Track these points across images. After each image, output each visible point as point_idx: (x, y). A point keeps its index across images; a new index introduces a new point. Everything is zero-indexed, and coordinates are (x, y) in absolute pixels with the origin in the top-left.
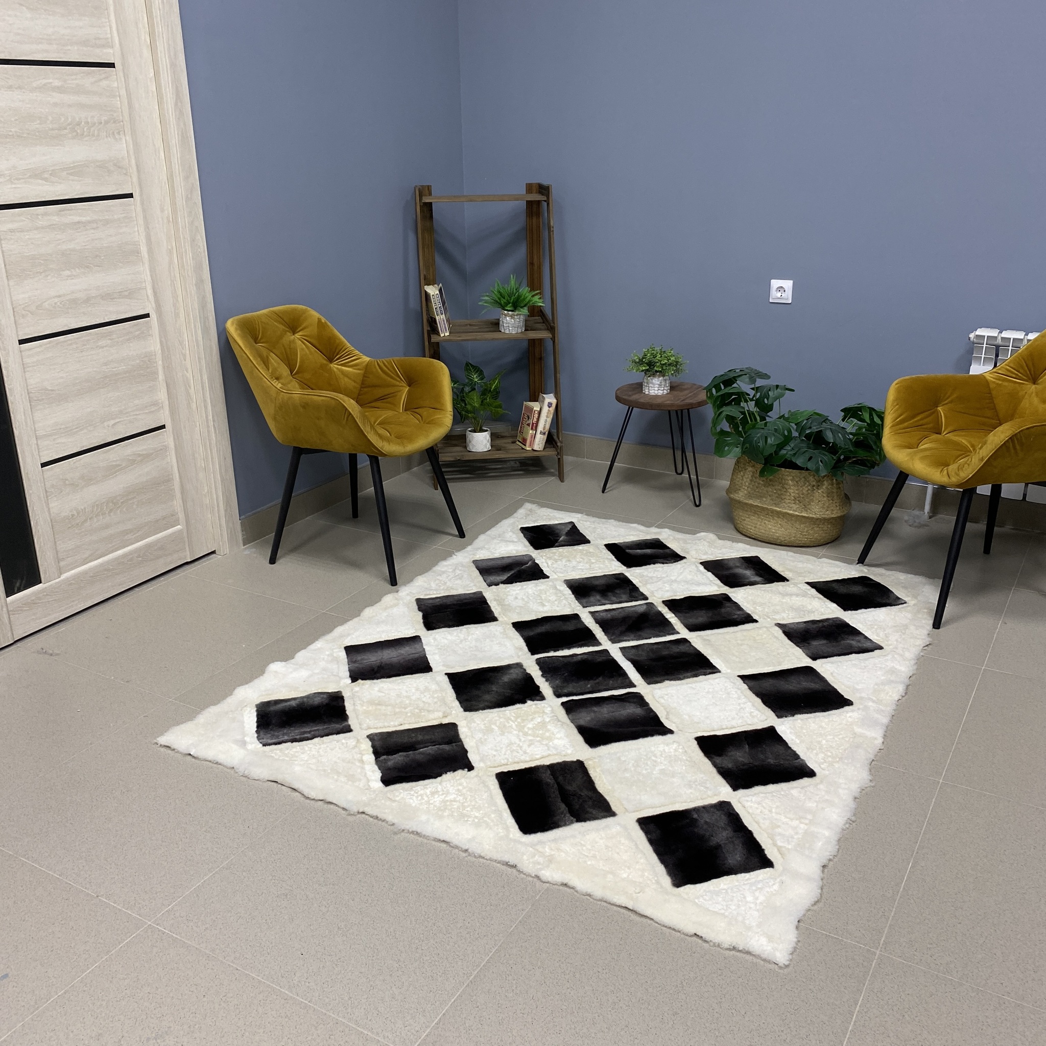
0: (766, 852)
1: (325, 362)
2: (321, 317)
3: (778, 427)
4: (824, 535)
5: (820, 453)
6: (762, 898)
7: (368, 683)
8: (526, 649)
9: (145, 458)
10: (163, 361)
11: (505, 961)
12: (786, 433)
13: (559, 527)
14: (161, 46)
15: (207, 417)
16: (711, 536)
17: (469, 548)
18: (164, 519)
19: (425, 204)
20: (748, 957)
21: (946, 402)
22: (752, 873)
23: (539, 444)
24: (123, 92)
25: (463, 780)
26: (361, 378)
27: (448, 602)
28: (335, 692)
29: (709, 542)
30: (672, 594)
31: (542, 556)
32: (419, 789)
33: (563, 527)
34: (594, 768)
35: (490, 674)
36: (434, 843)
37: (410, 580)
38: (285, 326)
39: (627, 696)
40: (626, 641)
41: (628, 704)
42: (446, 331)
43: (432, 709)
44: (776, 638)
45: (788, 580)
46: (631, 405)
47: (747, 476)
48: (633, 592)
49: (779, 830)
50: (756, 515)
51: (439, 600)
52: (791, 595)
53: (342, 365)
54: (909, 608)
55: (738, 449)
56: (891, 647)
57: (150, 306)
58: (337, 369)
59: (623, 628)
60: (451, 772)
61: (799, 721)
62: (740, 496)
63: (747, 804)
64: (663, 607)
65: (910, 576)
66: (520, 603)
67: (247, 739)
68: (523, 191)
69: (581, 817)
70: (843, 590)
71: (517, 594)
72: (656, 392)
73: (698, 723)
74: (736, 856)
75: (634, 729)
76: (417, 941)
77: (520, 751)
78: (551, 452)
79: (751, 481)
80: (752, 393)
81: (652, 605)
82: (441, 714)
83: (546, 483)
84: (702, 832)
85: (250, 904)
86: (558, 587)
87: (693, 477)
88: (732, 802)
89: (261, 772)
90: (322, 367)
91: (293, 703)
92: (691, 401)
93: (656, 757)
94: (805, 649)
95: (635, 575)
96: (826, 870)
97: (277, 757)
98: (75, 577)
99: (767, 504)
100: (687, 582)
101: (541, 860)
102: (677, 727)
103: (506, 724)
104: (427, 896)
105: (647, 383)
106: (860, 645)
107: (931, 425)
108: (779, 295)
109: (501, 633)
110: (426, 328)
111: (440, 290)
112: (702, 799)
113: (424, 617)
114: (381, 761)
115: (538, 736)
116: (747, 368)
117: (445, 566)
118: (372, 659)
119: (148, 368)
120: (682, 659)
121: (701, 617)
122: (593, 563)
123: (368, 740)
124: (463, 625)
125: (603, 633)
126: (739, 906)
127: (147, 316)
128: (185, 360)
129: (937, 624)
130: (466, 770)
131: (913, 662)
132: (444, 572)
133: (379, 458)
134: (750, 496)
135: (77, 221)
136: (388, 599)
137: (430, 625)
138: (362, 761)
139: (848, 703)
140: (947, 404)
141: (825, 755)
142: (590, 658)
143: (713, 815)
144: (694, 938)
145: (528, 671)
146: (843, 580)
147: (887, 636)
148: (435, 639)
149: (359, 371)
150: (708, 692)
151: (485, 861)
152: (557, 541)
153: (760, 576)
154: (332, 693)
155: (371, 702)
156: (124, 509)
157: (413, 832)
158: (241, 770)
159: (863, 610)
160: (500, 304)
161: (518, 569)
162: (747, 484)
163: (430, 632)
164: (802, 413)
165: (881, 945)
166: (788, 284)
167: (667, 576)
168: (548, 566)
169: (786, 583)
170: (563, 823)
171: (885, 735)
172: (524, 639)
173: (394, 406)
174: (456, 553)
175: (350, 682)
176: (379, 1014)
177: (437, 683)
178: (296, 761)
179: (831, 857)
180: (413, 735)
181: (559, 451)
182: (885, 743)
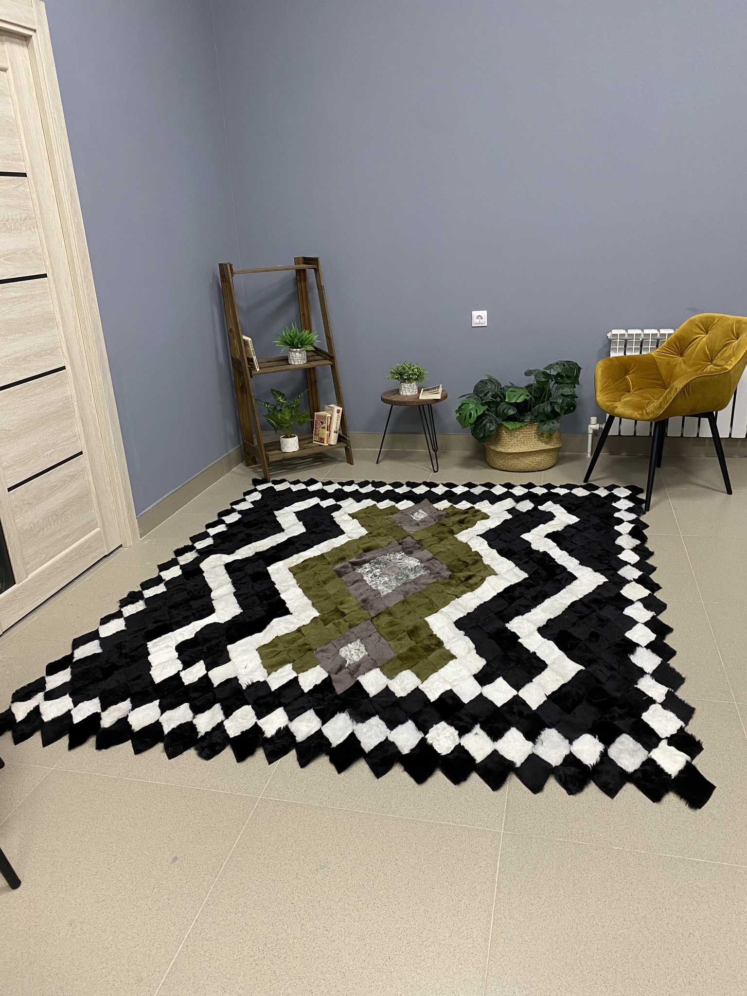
10: (77, 402)
18: (87, 524)
23: (333, 441)
24: (35, 196)
57: (65, 360)
72: (409, 393)
78: (343, 445)
98: (37, 576)
105: (401, 387)
107: (625, 387)
108: (478, 321)
119: (68, 408)
127: (64, 368)
156: (63, 520)
160: (291, 345)
166: (484, 313)
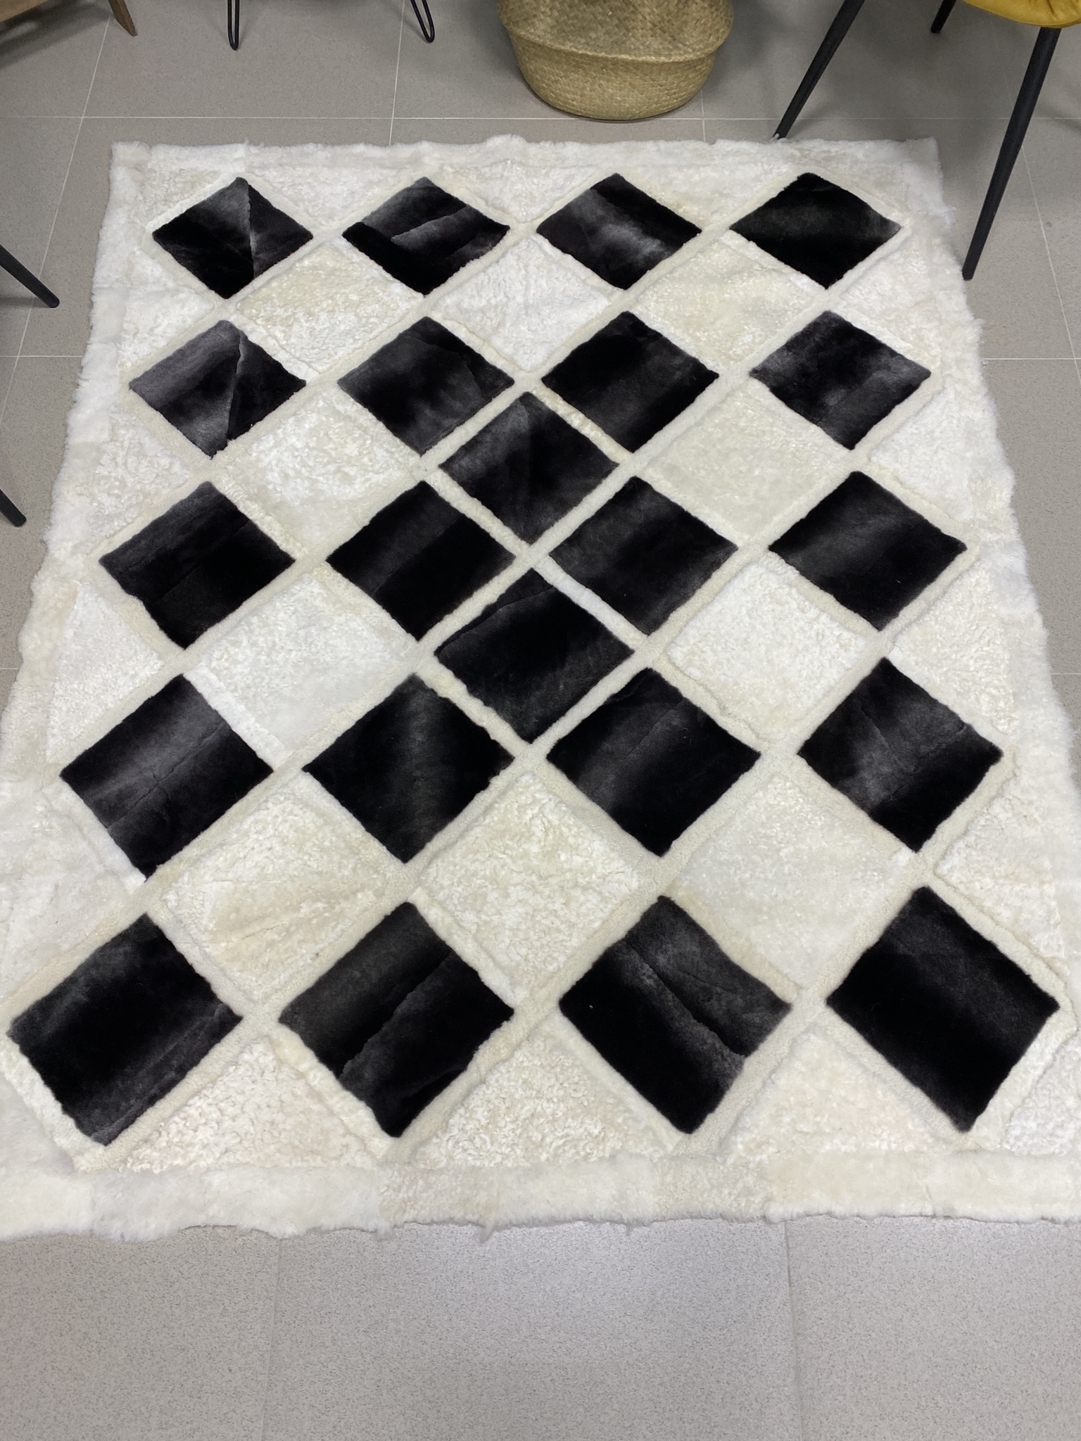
0: (1036, 980)
7: (178, 866)
8: (396, 627)
13: (224, 205)
22: (1038, 1035)
25: (517, 1055)
27: (167, 541)
28: (135, 923)
29: (519, 162)
30: (545, 350)
31: (250, 317)
33: (234, 202)
34: (693, 904)
35: (384, 732)
37: (46, 500)
39: (637, 687)
40: (548, 528)
41: (647, 705)
45: (698, 231)
48: (478, 371)
49: (1025, 918)
51: (144, 543)
54: (913, 244)
59: (523, 490)
60: (485, 1043)
61: (915, 628)
63: (953, 877)
64: (558, 401)
66: (301, 488)
67: (63, 1142)
69: (743, 1040)
70: (793, 227)
74: (1001, 1012)
77: (559, 925)
81: (532, 400)
82: (368, 891)
83: (103, 47)
84: (930, 983)
86: (340, 408)
88: (929, 885)
91: (78, 995)
94: (825, 423)
95: (455, 312)
97: (154, 1165)
99: (600, 47)
100: (548, 301)
102: (758, 736)
106: (895, 378)
109: (324, 598)
113: (152, 611)
114: (350, 1078)
118: (138, 786)
120: (662, 541)
121: (626, 400)
122: (357, 304)
123: (284, 1027)
124: (241, 604)
125: (497, 521)
130: (505, 1022)
132: (97, 448)
137: (177, 629)
138: (315, 1094)
139: (955, 545)
141: (990, 695)
142: (517, 605)
143: (923, 932)
144: (1044, 1225)
145: (438, 691)
146: (781, 197)
147: (918, 336)
148: (214, 670)
152: (248, 254)
153: (655, 235)
154: (130, 928)
155: (225, 922)
159: (850, 275)
161: (230, 378)
163: (191, 651)
168: (282, 348)
169: (700, 240)
170: (730, 1075)
171: (1038, 604)
172: (374, 600)
174: (83, 372)
175: (143, 878)
177: (306, 803)
178: (198, 1158)
180: (358, 974)
182: (1045, 619)
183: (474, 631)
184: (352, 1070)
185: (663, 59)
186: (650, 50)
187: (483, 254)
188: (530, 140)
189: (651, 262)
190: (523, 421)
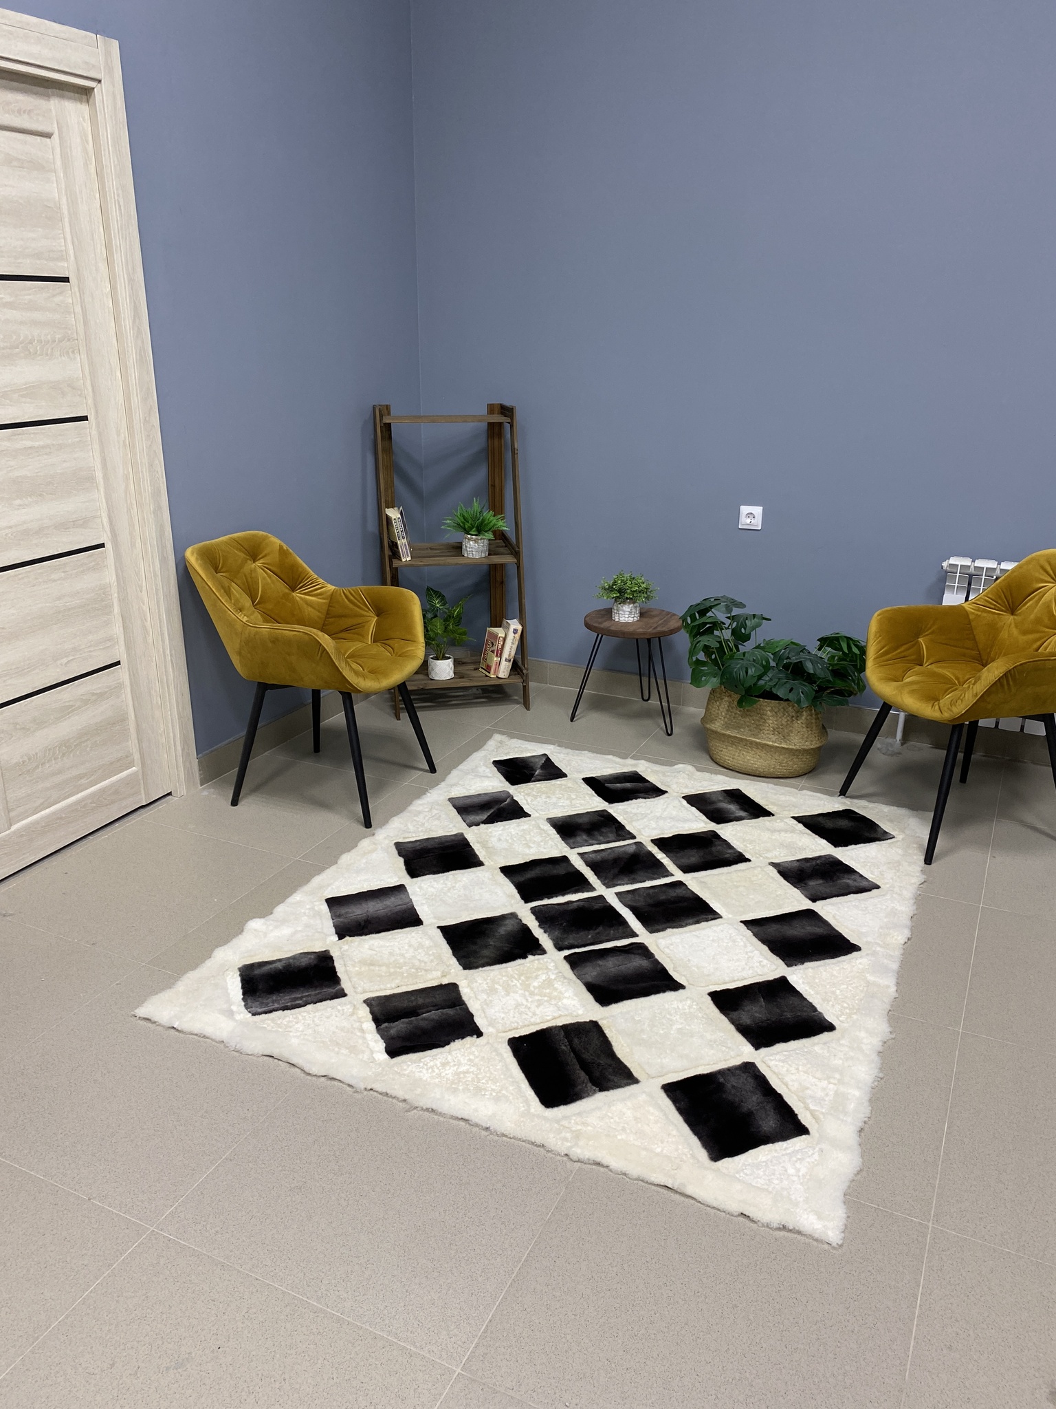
0: (800, 1117)
1: (287, 591)
2: (283, 544)
3: (757, 657)
4: (803, 766)
5: (801, 684)
6: (803, 1171)
7: (356, 940)
8: (518, 896)
9: (100, 696)
10: (118, 593)
11: (547, 1254)
12: (764, 663)
13: (532, 760)
14: (118, 258)
15: (164, 652)
16: (690, 768)
17: (443, 785)
18: (118, 761)
19: (385, 424)
20: (799, 1237)
21: (926, 633)
22: (788, 1141)
23: (504, 672)
24: (78, 309)
25: (473, 1049)
26: (325, 608)
27: (429, 845)
28: (322, 951)
29: (688, 775)
30: (659, 832)
31: (519, 792)
32: (428, 1061)
33: (537, 760)
34: (609, 1027)
35: (485, 926)
36: (451, 1121)
37: (385, 822)
38: (246, 555)
39: (631, 947)
40: (620, 885)
41: (633, 956)
42: (408, 555)
43: (429, 968)
44: (773, 878)
45: (773, 815)
46: (601, 633)
47: (723, 707)
48: (620, 831)
49: (809, 1092)
50: (734, 746)
51: (418, 843)
52: (780, 831)
53: (305, 594)
54: (899, 843)
55: (716, 679)
56: (888, 886)
57: (105, 535)
58: (300, 598)
59: (616, 871)
60: (460, 1040)
61: (810, 970)
62: (717, 726)
63: (772, 1064)
64: (653, 847)
65: (892, 808)
66: (505, 845)
67: (234, 1008)
68: (485, 411)
69: (603, 1084)
70: (829, 824)
71: (500, 835)
72: (626, 619)
73: (708, 975)
74: (769, 1122)
75: (644, 985)
76: (449, 1236)
77: (528, 1013)
78: (517, 680)
79: (727, 711)
80: (728, 622)
81: (641, 845)
82: (439, 974)
83: (511, 711)
84: (730, 1098)
85: (262, 1200)
86: (542, 826)
87: (665, 704)
88: (756, 1063)
89: (255, 1045)
90: (285, 596)
91: (279, 965)
92: (663, 629)
93: (671, 1015)
94: (803, 890)
95: (621, 811)
96: (862, 1134)
97: (269, 1028)
98: (27, 827)
99: (744, 734)
100: (672, 818)
101: (569, 1135)
102: (688, 981)
103: (510, 982)
104: (453, 1183)
105: (617, 610)
106: (857, 884)
107: (913, 657)
108: (748, 521)
109: (489, 879)
110: (387, 552)
111: (401, 514)
112: (725, 1060)
113: (407, 864)
114: (383, 1030)
115: (545, 996)
116: (722, 597)
117: (419, 805)
118: (357, 912)
119: (103, 601)
120: (680, 905)
121: (694, 857)
122: (574, 799)
123: (365, 1005)
124: (448, 871)
125: (596, 877)
126: (781, 1180)
127: (102, 546)
128: (141, 592)
129: (928, 860)
130: (475, 1036)
131: (912, 902)
132: (420, 812)
133: (352, 694)
134: (727, 727)
135: (30, 446)
136: (365, 844)
137: (413, 872)
138: (362, 1030)
139: (853, 948)
140: (928, 635)
141: (842, 1006)
142: (586, 905)
143: (739, 1078)
144: (741, 1219)
145: (524, 922)
146: (828, 814)
147: (881, 873)
148: (420, 888)
149: (324, 601)
150: (713, 941)
151: (509, 1140)
152: (532, 775)
153: (747, 811)
154: (319, 952)
155: (363, 962)
156: (78, 753)
157: (427, 1110)
158: (232, 1044)
159: (853, 846)
160: (465, 529)
161: (497, 807)
162: (723, 714)
163: (415, 879)
164: (779, 642)
165: (932, 1218)
166: (758, 511)
167: (651, 812)
168: (528, 804)
169: (771, 818)
170: (587, 1095)
171: (897, 983)
172: (515, 886)
173: (361, 636)
174: (430, 791)
175: (337, 939)
176: (421, 1324)
177: (431, 938)
178: (291, 1032)
179: (866, 1119)
180: (413, 998)
181: (524, 678)
182: (899, 991)
183: (556, 907)
184: (386, 1027)
185: (776, 744)
186: (772, 740)
187: (649, 798)
188: (698, 770)
189: (738, 819)
190: (632, 849)
